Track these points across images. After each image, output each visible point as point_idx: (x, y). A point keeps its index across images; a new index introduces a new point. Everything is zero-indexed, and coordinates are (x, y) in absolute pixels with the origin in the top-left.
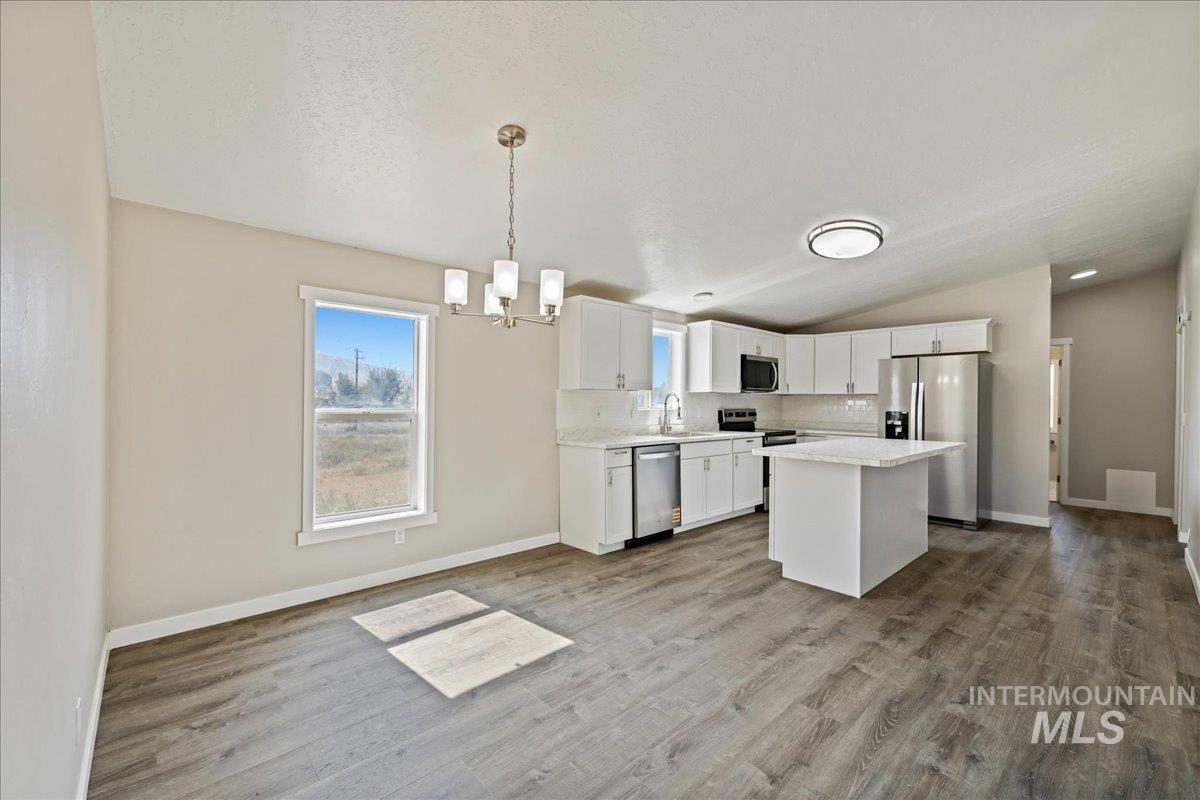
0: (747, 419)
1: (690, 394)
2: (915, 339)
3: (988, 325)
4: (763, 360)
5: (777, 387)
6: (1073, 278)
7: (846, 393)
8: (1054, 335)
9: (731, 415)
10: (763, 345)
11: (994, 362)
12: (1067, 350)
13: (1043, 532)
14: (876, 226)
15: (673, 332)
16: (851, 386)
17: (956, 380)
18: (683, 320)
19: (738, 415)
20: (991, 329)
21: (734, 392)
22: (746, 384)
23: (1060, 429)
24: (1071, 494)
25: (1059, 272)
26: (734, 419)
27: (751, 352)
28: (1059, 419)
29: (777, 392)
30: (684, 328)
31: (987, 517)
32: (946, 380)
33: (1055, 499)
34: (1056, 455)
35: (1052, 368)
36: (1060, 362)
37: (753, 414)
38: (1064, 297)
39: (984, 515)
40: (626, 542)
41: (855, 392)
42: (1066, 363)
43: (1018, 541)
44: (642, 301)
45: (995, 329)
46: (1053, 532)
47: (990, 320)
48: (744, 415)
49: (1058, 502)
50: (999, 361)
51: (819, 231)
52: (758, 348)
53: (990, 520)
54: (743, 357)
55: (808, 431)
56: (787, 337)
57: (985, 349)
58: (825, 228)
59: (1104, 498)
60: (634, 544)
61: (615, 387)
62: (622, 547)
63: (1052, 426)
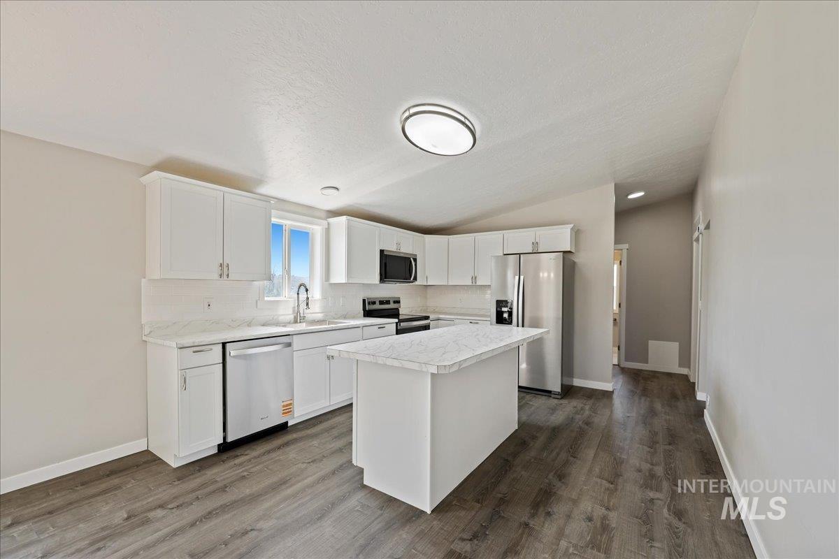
0: (392, 306)
1: (331, 284)
2: (520, 240)
3: (572, 229)
4: (402, 255)
5: (415, 279)
6: (631, 197)
7: (471, 284)
8: (617, 241)
9: (374, 303)
10: (401, 243)
11: (576, 260)
12: (625, 252)
13: (607, 395)
14: (465, 118)
15: (314, 227)
16: (474, 279)
17: (552, 275)
18: (323, 215)
19: (381, 303)
20: (574, 234)
21: (374, 283)
22: (385, 276)
23: (620, 311)
24: (627, 359)
25: (621, 191)
26: (377, 306)
27: (391, 247)
28: (620, 304)
29: (416, 283)
30: (325, 223)
31: (570, 384)
32: (546, 275)
33: (617, 363)
34: (617, 329)
35: (616, 267)
36: (621, 262)
37: (398, 302)
38: (625, 214)
39: (567, 382)
40: (219, 446)
41: (477, 284)
42: (624, 263)
43: (590, 409)
44: (264, 190)
45: (577, 234)
46: (615, 396)
47: (572, 225)
48: (388, 302)
49: (618, 365)
50: (580, 259)
51: (407, 114)
52: (398, 244)
53: (573, 386)
54: (382, 251)
55: (441, 316)
56: (428, 237)
57: (569, 250)
58: (412, 111)
59: (646, 361)
60: (226, 448)
61: (216, 276)
62: (215, 451)
63: (615, 308)
